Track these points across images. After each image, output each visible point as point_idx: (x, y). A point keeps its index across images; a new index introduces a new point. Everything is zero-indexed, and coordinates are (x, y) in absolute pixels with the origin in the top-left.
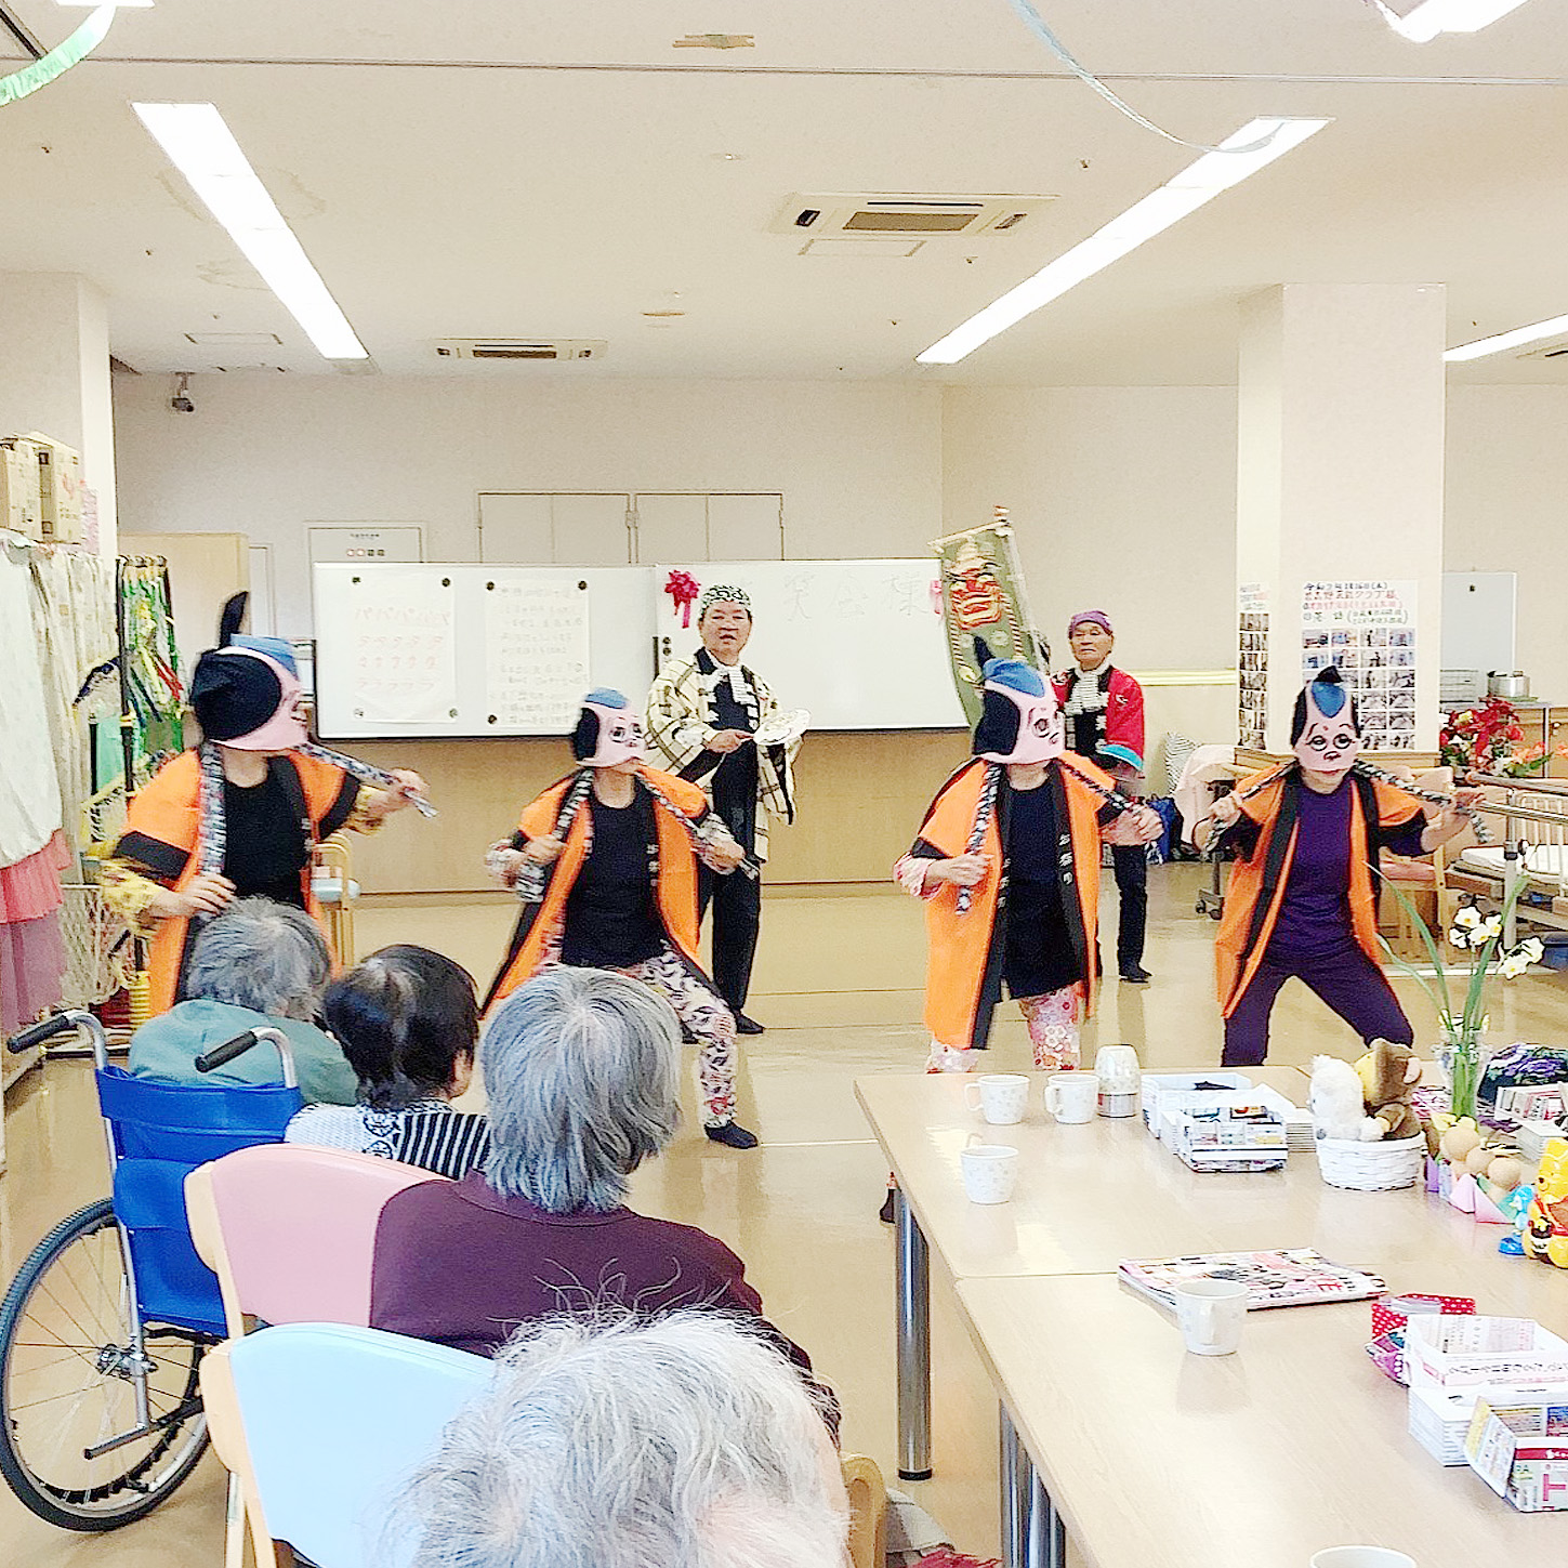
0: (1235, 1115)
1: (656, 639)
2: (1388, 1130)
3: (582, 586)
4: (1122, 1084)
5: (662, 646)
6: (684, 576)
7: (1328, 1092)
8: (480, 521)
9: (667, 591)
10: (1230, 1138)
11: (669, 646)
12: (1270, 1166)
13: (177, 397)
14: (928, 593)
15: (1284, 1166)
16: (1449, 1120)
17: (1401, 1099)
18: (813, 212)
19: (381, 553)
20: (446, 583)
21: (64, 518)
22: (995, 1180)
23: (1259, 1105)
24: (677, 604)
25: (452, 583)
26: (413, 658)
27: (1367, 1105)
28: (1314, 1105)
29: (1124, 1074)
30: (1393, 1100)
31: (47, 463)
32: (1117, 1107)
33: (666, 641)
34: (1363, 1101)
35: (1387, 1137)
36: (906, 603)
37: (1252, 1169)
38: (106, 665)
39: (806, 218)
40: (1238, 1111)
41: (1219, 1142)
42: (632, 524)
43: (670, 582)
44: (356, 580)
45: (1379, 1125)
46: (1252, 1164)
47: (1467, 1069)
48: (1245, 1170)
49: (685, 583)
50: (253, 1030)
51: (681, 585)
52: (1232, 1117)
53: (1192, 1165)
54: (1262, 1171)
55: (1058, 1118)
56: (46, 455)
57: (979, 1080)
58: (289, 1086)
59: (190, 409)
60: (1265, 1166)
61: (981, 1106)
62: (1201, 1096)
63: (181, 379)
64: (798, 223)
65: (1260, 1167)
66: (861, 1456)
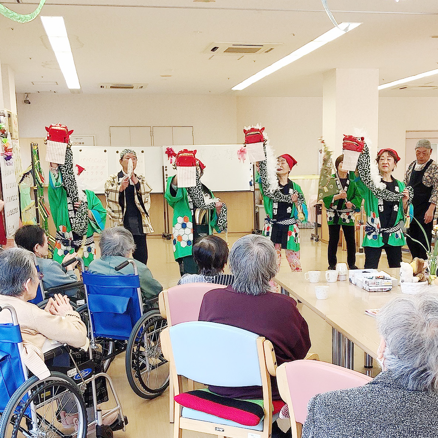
0: (377, 278)
1: (163, 167)
2: (419, 280)
3: (143, 152)
4: (344, 272)
5: (165, 169)
6: (171, 149)
7: (405, 271)
8: (110, 134)
9: (166, 153)
10: (378, 283)
11: (167, 168)
12: (388, 290)
13: (25, 100)
14: (237, 154)
15: (391, 290)
16: (435, 277)
17: (422, 272)
18: (216, 47)
19: (83, 143)
20: (105, 151)
21: (15, 132)
22: (324, 294)
23: (383, 276)
24: (169, 157)
25: (107, 151)
26: (97, 172)
27: (414, 274)
28: (401, 274)
29: (343, 270)
30: (420, 272)
31: (10, 117)
32: (342, 278)
33: (166, 167)
34: (413, 273)
35: (419, 281)
36: (230, 157)
37: (383, 291)
38: (28, 172)
39: (214, 49)
40: (377, 277)
41: (376, 284)
42: (152, 135)
43: (167, 151)
44: (81, 151)
45: (417, 278)
46: (383, 289)
47: (434, 265)
48: (382, 290)
49: (171, 151)
50: (128, 260)
51: (169, 152)
52: (376, 279)
53: (369, 290)
54: (386, 291)
55: (328, 281)
56: (10, 115)
57: (308, 272)
58: (136, 275)
59: (30, 103)
60: (386, 290)
61: (309, 278)
62: (366, 274)
63: (26, 95)
64: (211, 50)
65: (385, 290)
66: (315, 353)
